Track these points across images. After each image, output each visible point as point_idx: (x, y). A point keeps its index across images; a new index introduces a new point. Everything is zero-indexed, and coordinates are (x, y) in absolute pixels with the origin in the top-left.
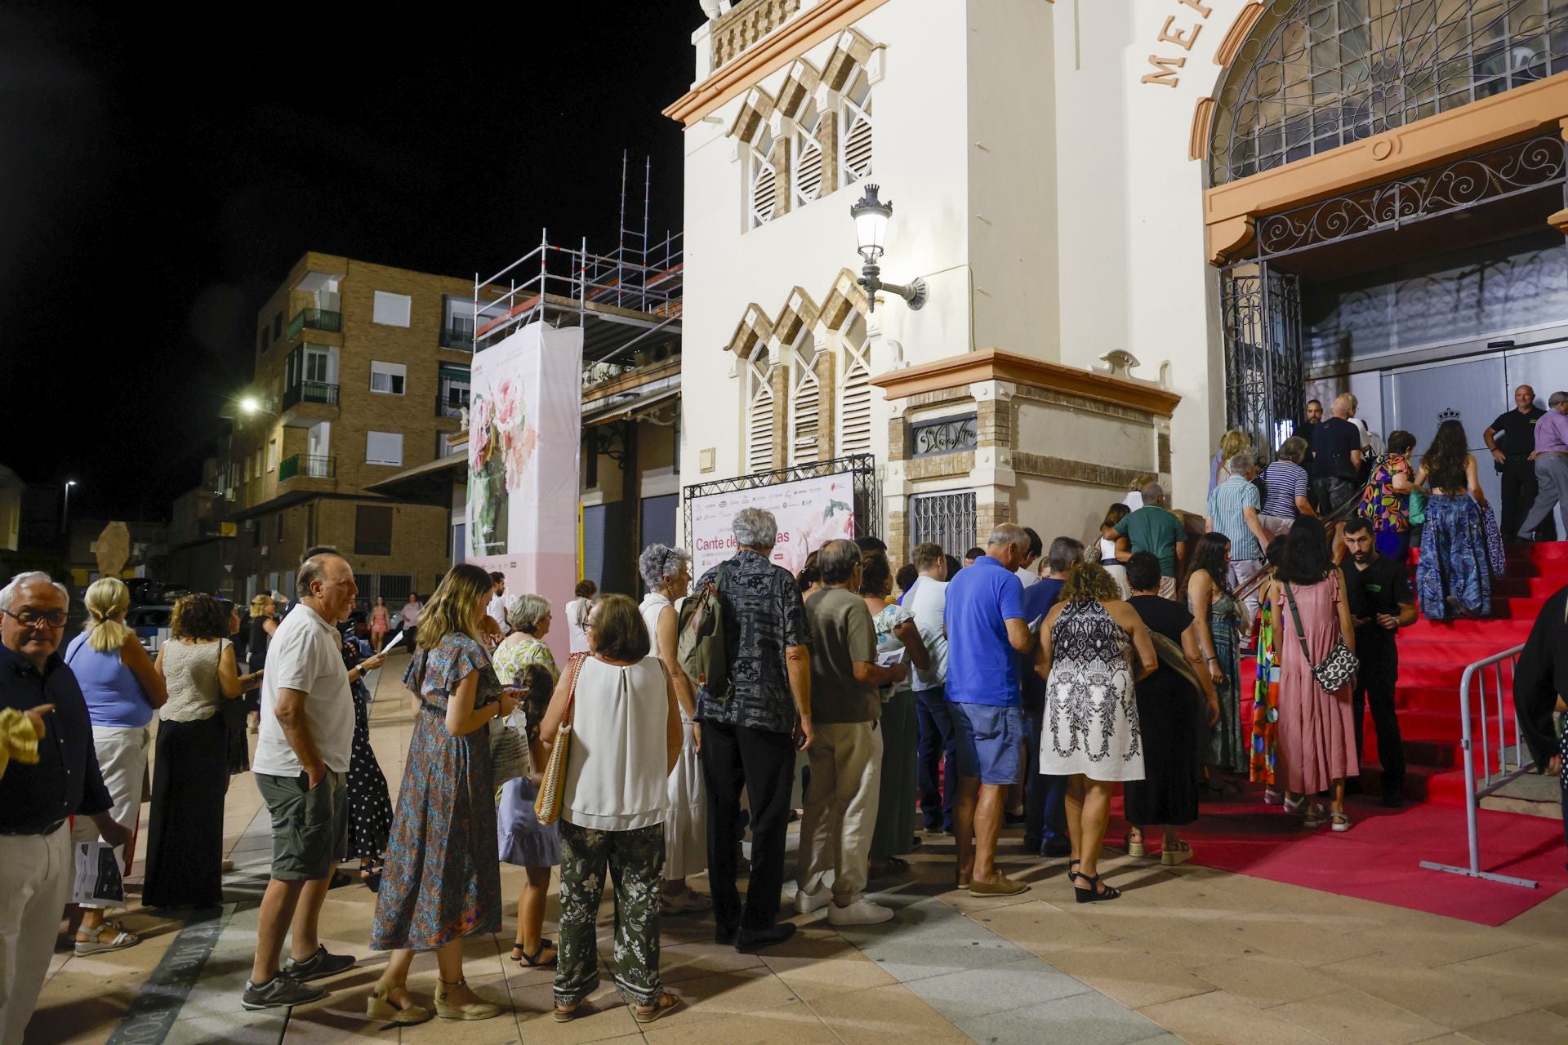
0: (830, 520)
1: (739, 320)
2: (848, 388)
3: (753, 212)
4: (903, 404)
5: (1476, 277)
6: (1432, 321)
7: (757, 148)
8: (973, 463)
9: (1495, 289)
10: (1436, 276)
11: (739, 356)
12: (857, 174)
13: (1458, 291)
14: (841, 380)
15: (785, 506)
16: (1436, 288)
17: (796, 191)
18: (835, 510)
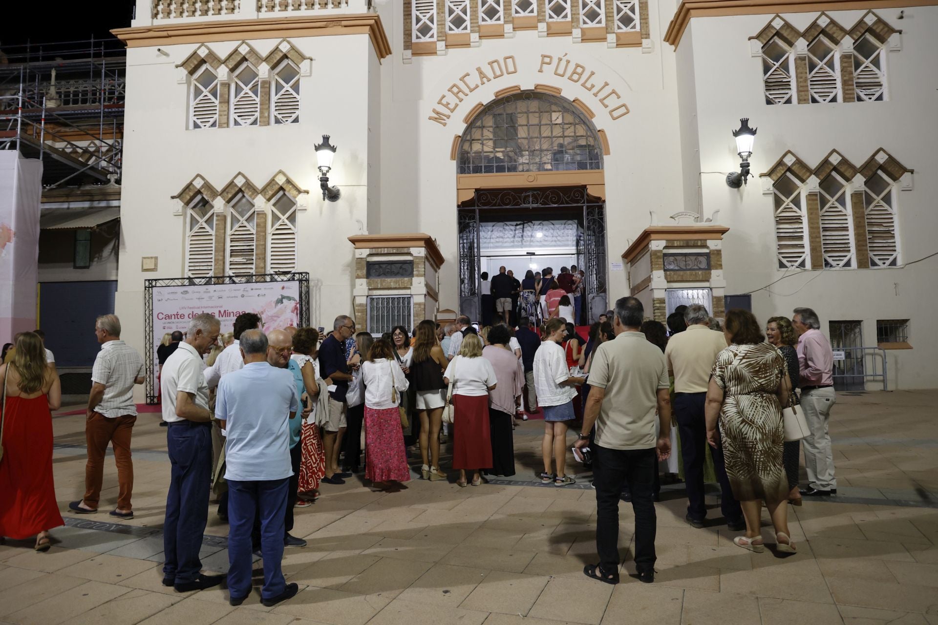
0: (280, 306)
1: (188, 182)
2: (273, 234)
3: (192, 119)
4: (367, 251)
5: (521, 226)
6: (505, 240)
7: (196, 80)
8: (411, 284)
9: (528, 232)
10: (508, 223)
11: (185, 204)
12: (284, 120)
13: (515, 230)
14: (270, 230)
15: (243, 296)
16: (507, 228)
17: (233, 116)
18: (284, 301)
